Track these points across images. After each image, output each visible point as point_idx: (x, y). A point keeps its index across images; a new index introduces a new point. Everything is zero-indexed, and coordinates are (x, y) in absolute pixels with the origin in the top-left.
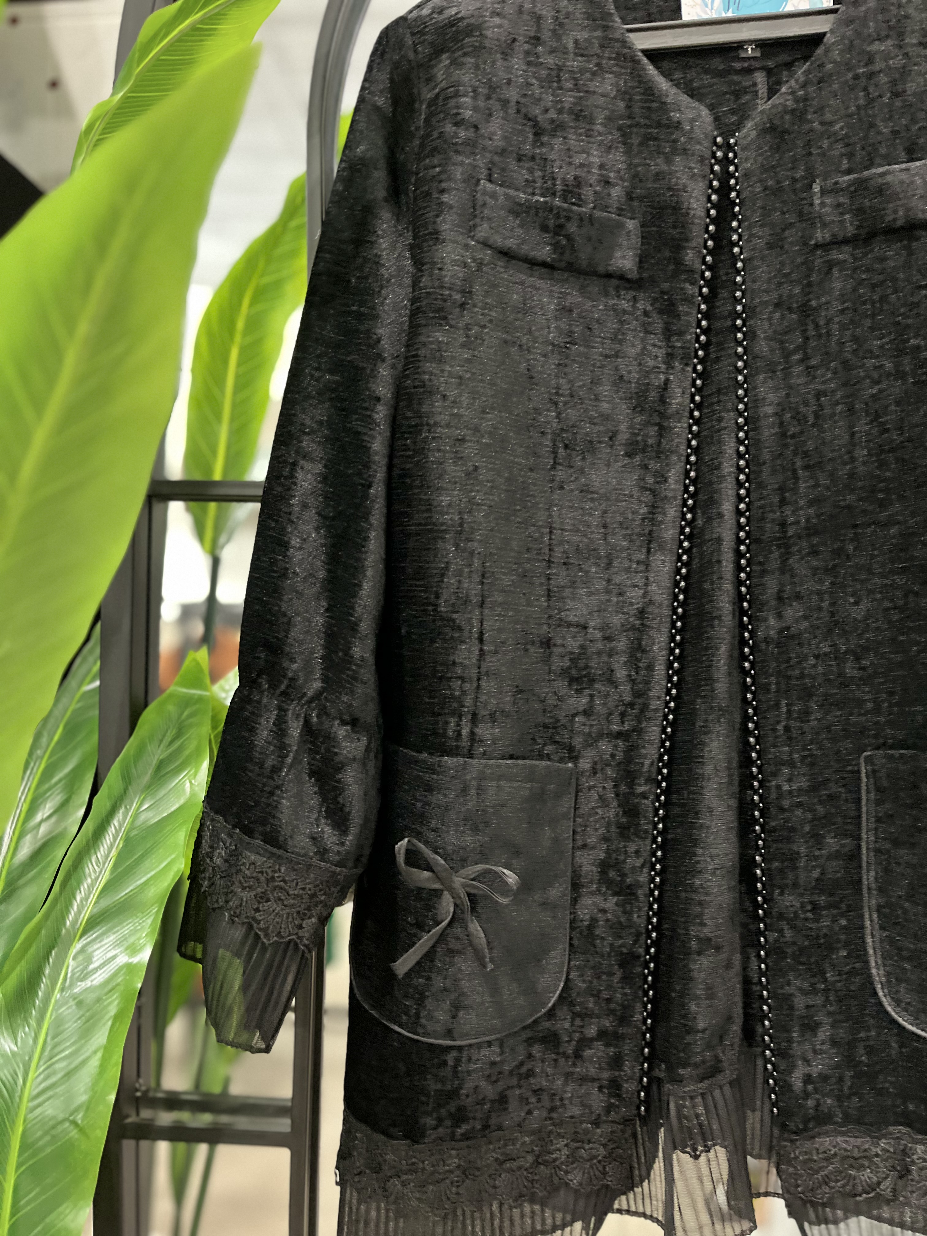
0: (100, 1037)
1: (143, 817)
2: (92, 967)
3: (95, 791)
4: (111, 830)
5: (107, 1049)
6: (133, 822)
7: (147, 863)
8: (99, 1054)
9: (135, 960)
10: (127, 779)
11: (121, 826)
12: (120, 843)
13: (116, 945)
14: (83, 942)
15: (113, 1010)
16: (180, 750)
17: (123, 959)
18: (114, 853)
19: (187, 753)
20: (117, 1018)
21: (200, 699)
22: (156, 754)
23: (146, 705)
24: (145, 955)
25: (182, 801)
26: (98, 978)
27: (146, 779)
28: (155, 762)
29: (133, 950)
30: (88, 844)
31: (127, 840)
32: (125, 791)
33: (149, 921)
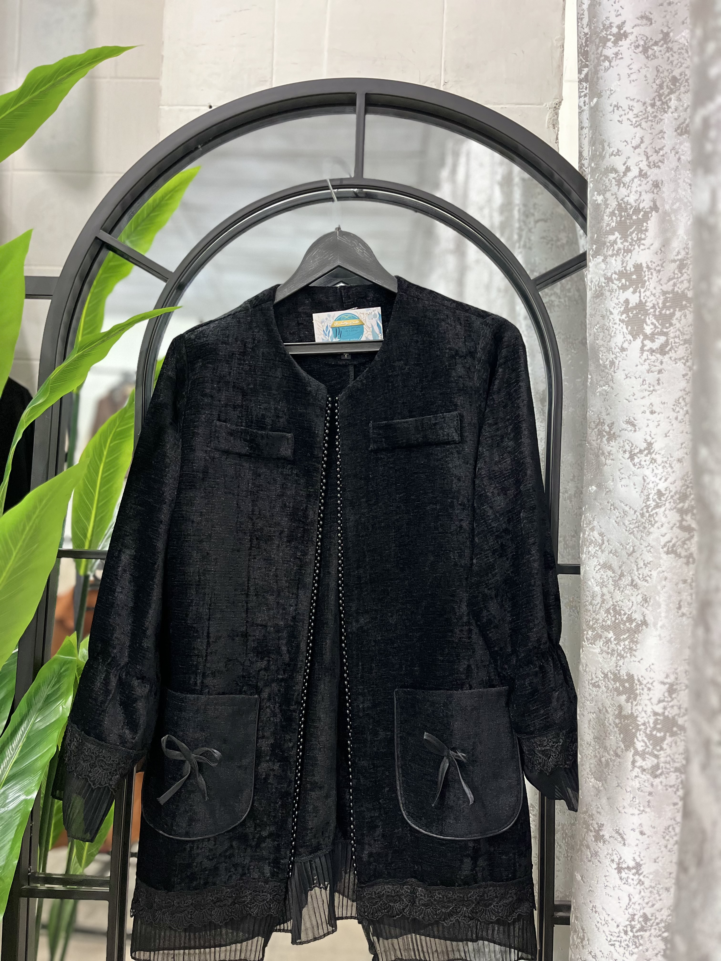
0: (11, 835)
1: (37, 725)
2: (8, 801)
3: (12, 712)
4: (20, 732)
5: (14, 841)
6: (31, 728)
7: (38, 749)
8: (10, 843)
9: (29, 797)
10: (30, 706)
11: (25, 730)
12: (24, 739)
13: (20, 790)
14: (4, 789)
15: (17, 822)
16: (59, 689)
17: (23, 797)
18: (21, 744)
19: (61, 691)
20: (19, 825)
21: (71, 662)
22: (46, 691)
23: (42, 665)
24: (34, 795)
25: (57, 717)
26: (11, 806)
27: (39, 705)
28: (45, 696)
29: (28, 793)
30: (8, 739)
31: (28, 738)
32: (29, 711)
33: (37, 778)
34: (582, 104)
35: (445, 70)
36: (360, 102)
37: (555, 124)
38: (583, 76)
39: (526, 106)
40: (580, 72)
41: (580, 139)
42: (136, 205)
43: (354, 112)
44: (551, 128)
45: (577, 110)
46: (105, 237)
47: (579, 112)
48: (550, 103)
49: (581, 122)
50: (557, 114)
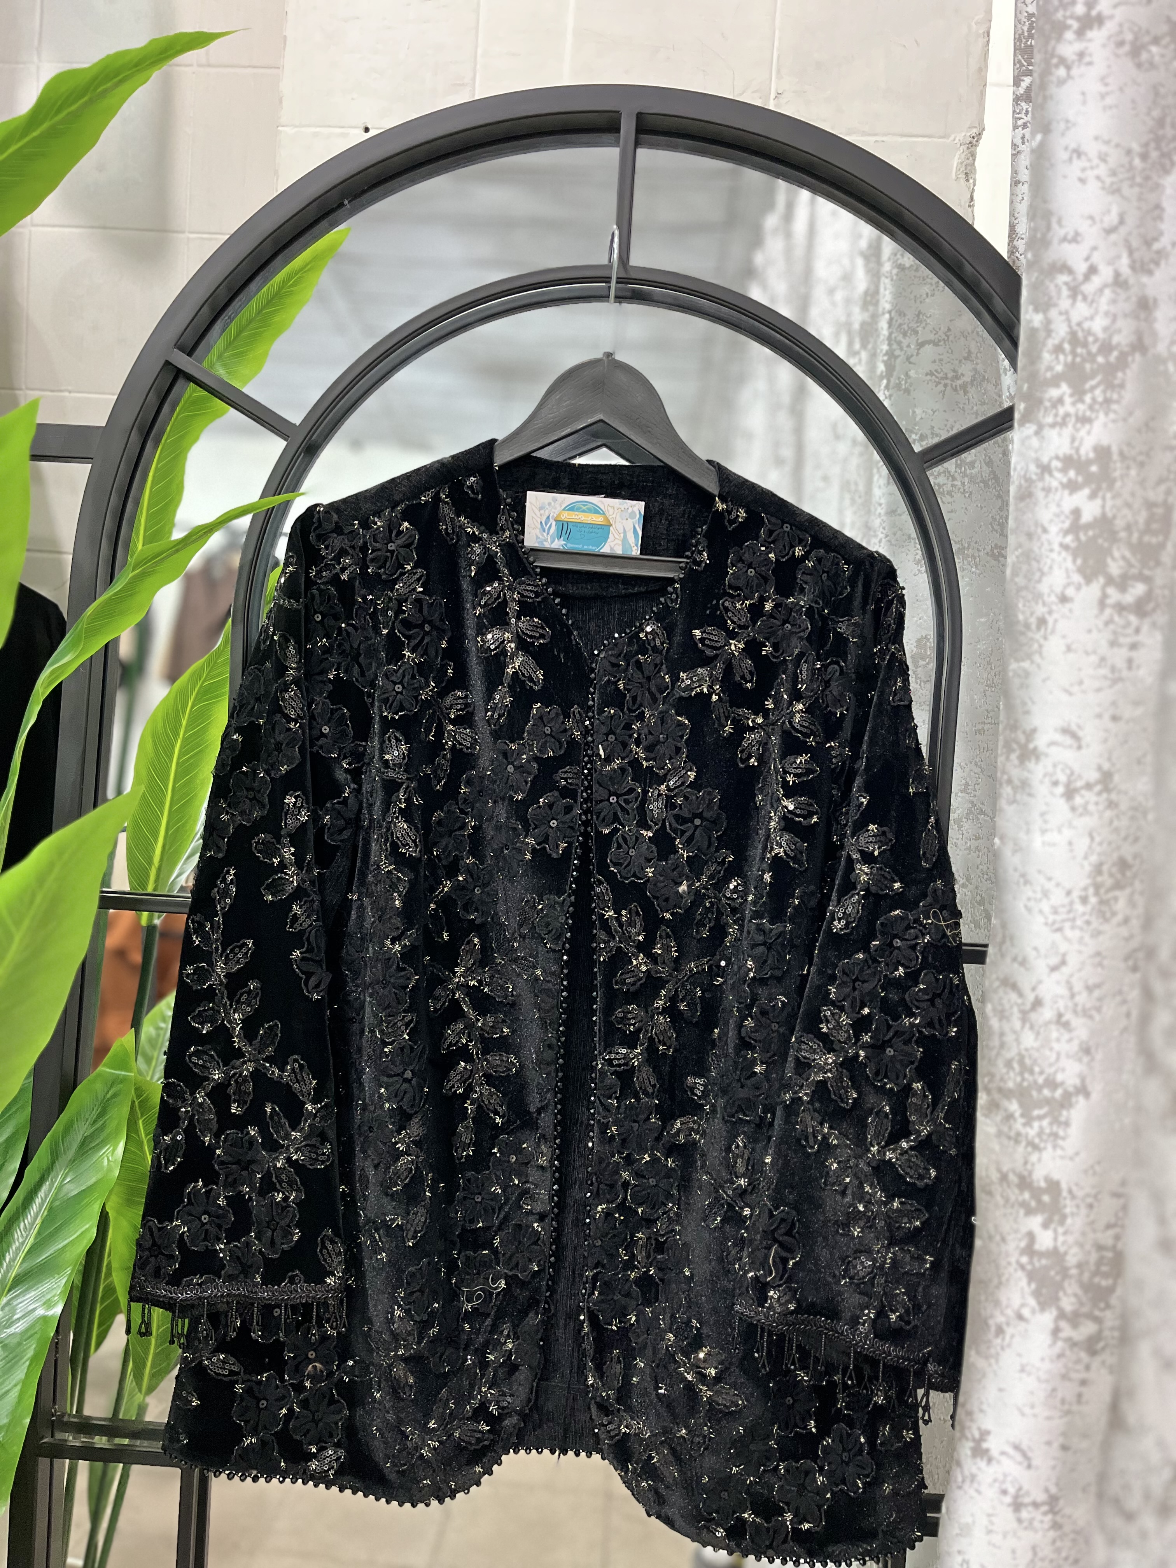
0: (20, 1374)
1: (65, 1189)
2: (16, 1317)
3: (25, 1162)
4: (38, 1201)
5: (25, 1382)
6: (56, 1194)
7: (66, 1231)
8: (19, 1387)
9: (50, 1313)
10: (55, 1155)
11: (46, 1196)
12: (44, 1212)
13: (36, 1300)
14: (9, 1297)
15: (30, 1353)
16: (102, 1128)
17: (41, 1312)
18: (39, 1221)
19: (107, 1131)
20: (33, 1360)
21: (123, 1080)
22: (82, 1130)
23: (75, 1087)
24: (58, 1309)
25: (99, 1176)
26: (19, 1327)
27: (71, 1153)
28: (79, 1138)
29: (49, 1304)
30: (18, 1209)
31: (50, 1209)
32: (53, 1163)
33: (64, 1281)
34: (1018, 141)
35: (778, 71)
36: (628, 126)
37: (968, 172)
38: (1021, 90)
39: (920, 139)
40: (1017, 82)
41: (1012, 202)
42: (236, 303)
43: (616, 144)
44: (963, 181)
45: (1009, 151)
46: (182, 361)
47: (1013, 155)
48: (962, 135)
49: (1015, 172)
50: (973, 155)
